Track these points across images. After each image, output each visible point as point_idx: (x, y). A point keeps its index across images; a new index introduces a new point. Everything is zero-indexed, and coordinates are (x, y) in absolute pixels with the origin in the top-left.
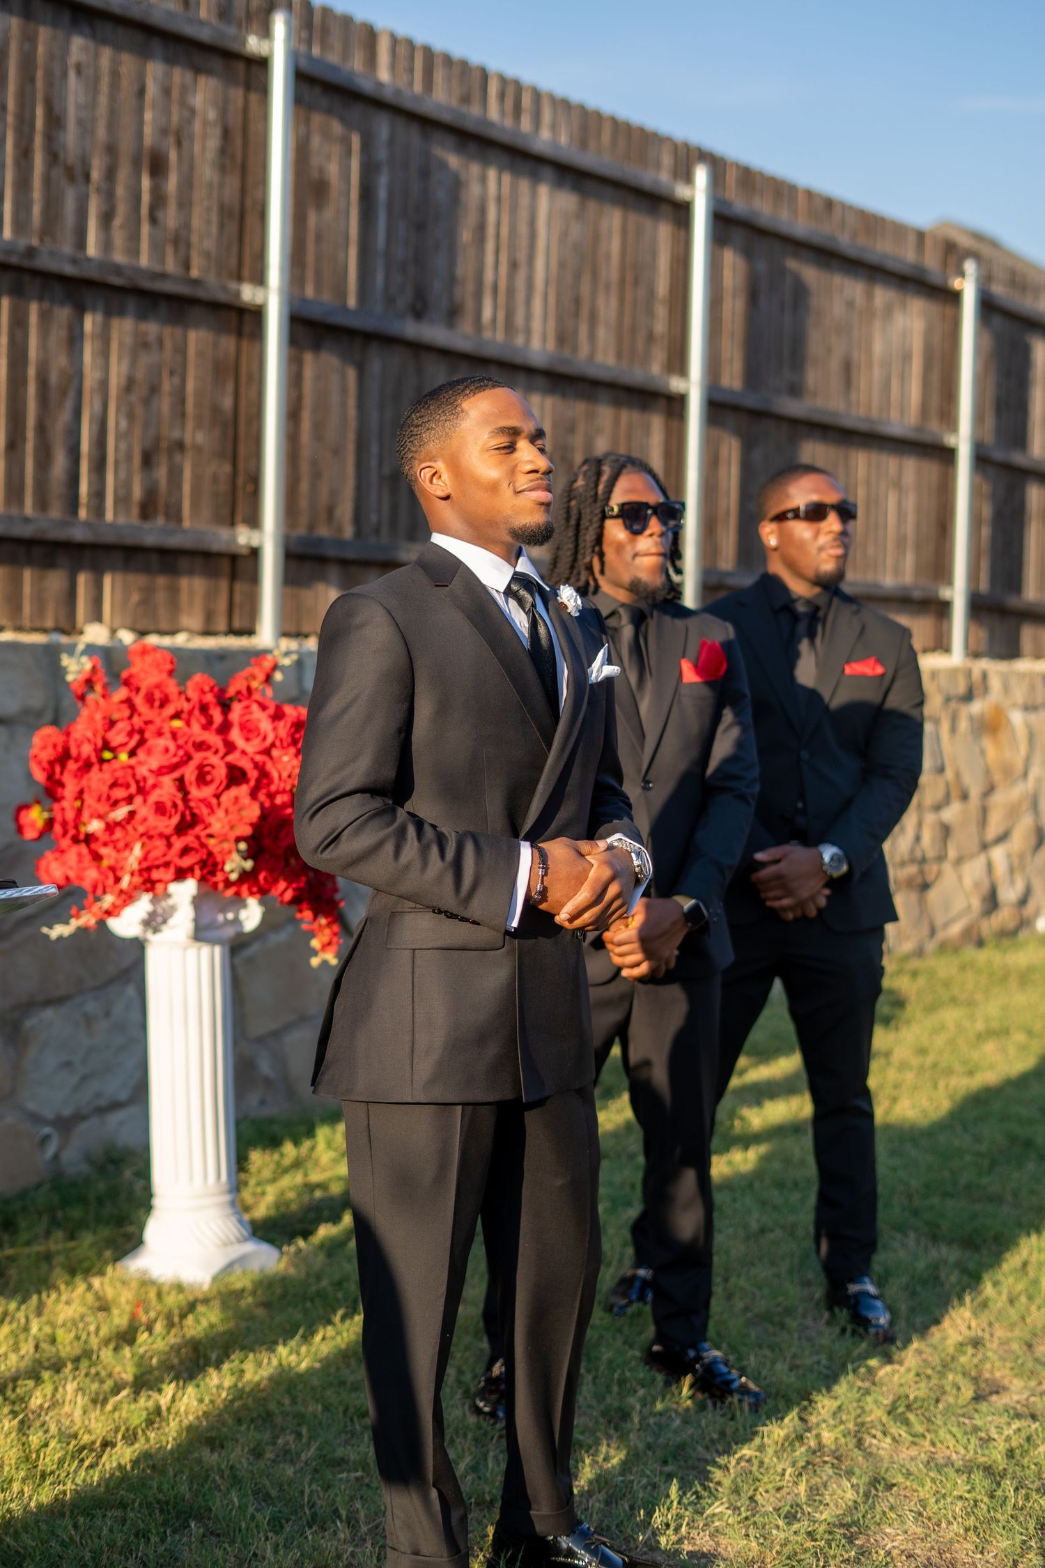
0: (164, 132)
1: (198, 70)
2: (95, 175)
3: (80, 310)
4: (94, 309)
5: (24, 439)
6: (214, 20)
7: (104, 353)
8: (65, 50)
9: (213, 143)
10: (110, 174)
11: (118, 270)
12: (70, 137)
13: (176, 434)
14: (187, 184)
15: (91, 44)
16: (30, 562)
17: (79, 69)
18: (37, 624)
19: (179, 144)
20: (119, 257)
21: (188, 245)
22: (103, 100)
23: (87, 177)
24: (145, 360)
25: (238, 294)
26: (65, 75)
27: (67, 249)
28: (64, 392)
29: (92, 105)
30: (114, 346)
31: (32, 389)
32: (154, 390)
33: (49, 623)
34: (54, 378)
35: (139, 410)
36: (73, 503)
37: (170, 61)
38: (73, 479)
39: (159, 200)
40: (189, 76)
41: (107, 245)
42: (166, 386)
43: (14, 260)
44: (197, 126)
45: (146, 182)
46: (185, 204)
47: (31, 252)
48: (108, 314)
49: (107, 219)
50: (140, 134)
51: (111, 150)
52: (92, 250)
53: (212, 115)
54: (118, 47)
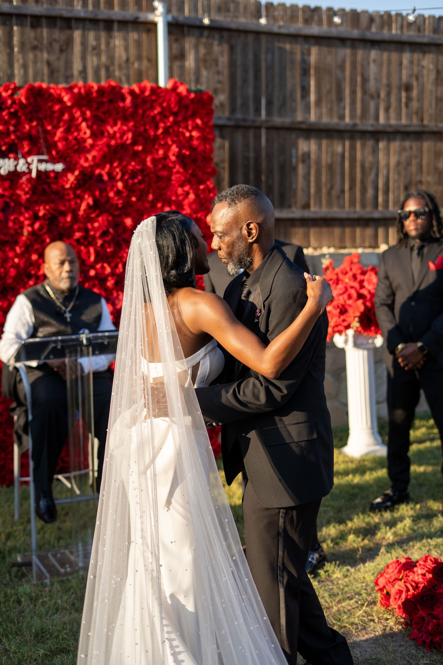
0: (410, 76)
1: (424, 53)
2: (383, 94)
3: (377, 141)
4: (383, 140)
5: (355, 185)
6: (432, 35)
7: (388, 154)
8: (369, 56)
9: (433, 76)
10: (389, 94)
11: (391, 126)
12: (372, 85)
13: (418, 178)
14: (421, 92)
15: (379, 53)
16: (359, 225)
17: (374, 61)
19: (417, 79)
20: (393, 122)
21: (422, 113)
22: (385, 70)
23: (379, 96)
24: (405, 155)
26: (369, 64)
27: (371, 121)
28: (371, 169)
29: (380, 72)
30: (392, 152)
31: (358, 170)
32: (409, 164)
33: (367, 244)
34: (367, 165)
35: (403, 172)
36: (376, 205)
37: (412, 51)
38: (376, 197)
39: (409, 99)
40: (421, 56)
41: (388, 118)
42: (414, 162)
43: (348, 128)
44: (425, 72)
45: (404, 94)
46: (420, 99)
47: (355, 125)
48: (389, 141)
49: (387, 109)
50: (400, 78)
51: (389, 86)
52: (382, 120)
53: (431, 67)
54: (390, 51)
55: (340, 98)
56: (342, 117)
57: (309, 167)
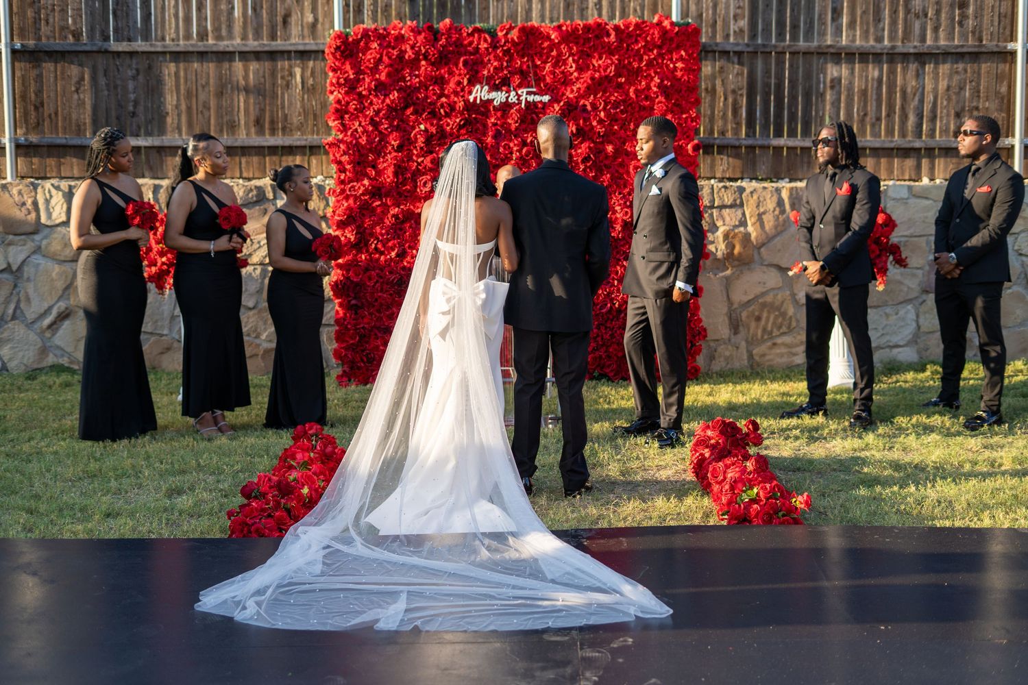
2: (930, 14)
3: (923, 64)
4: (930, 63)
5: (894, 112)
7: (936, 78)
10: (938, 12)
11: (938, 48)
13: (974, 104)
14: (979, 9)
16: (897, 156)
18: (901, 178)
20: (942, 42)
21: (981, 32)
23: (926, 15)
24: (956, 78)
25: (1006, 47)
27: (916, 43)
28: (914, 94)
30: (940, 75)
31: (898, 96)
32: (962, 88)
33: (907, 177)
34: (909, 90)
35: (953, 98)
36: (919, 134)
38: (920, 125)
39: (964, 17)
41: (936, 39)
42: (969, 86)
45: (957, 12)
46: (978, 15)
47: (895, 47)
48: (937, 64)
49: (936, 29)
52: (929, 41)
55: (878, 19)
56: (879, 39)
57: (839, 93)
